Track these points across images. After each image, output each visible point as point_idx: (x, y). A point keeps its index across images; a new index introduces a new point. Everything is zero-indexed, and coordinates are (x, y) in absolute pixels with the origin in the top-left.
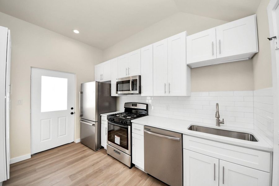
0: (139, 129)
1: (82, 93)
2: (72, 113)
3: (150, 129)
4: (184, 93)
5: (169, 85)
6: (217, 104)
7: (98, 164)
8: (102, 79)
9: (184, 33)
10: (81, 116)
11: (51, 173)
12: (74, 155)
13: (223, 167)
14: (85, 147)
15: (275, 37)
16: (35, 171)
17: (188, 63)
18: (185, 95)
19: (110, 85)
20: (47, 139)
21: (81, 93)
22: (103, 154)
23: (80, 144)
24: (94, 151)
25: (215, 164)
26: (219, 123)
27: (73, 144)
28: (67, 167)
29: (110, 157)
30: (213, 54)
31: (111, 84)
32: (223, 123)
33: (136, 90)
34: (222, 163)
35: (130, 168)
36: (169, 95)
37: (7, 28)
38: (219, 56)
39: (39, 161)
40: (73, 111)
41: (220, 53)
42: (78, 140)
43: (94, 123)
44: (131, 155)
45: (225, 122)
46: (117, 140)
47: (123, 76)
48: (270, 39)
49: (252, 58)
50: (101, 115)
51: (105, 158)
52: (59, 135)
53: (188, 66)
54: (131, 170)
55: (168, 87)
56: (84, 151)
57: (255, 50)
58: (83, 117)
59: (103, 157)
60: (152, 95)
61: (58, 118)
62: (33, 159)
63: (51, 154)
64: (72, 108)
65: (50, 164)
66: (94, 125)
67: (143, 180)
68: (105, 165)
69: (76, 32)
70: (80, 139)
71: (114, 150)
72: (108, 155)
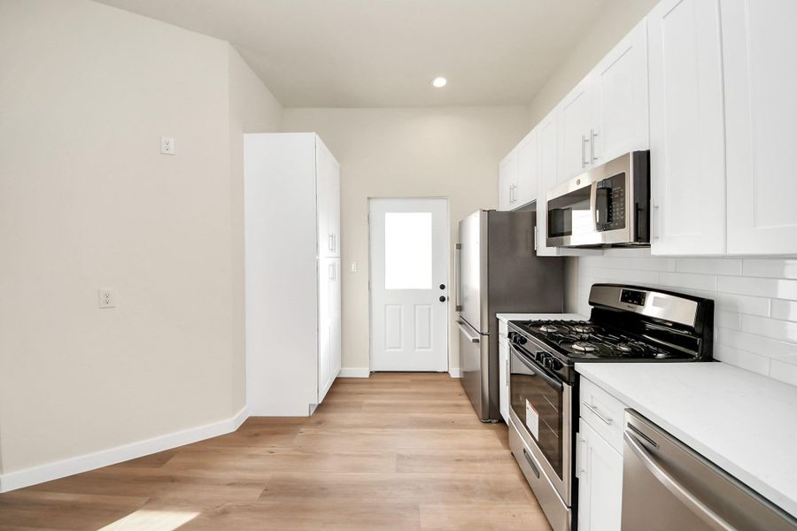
1: (459, 247)
2: (443, 299)
7: (473, 464)
8: (515, 201)
10: (459, 308)
11: (377, 427)
12: (432, 406)
14: (465, 397)
16: (359, 406)
20: (396, 348)
21: (457, 248)
22: (500, 445)
23: (458, 384)
24: (480, 419)
27: (443, 376)
28: (405, 430)
29: (516, 466)
31: (535, 212)
33: (620, 224)
40: (444, 293)
42: (455, 373)
43: (478, 337)
51: (498, 458)
52: (417, 346)
56: (457, 406)
59: (496, 453)
61: (415, 305)
62: (373, 380)
64: (442, 287)
65: (386, 405)
66: (477, 341)
68: (487, 482)
69: (440, 82)
71: (524, 451)
72: (512, 454)
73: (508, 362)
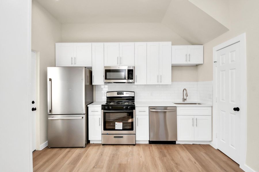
2: (34, 109)
3: (155, 108)
5: (161, 75)
6: (185, 89)
8: (75, 64)
9: (170, 43)
15: (216, 62)
17: (172, 63)
22: (98, 147)
24: (83, 147)
25: (193, 118)
26: (184, 100)
29: (107, 146)
33: (132, 79)
35: (135, 145)
40: (34, 106)
44: (135, 134)
46: (119, 125)
49: (198, 65)
50: (88, 106)
53: (172, 65)
59: (101, 148)
60: (146, 84)
64: (33, 102)
66: (83, 118)
71: (114, 137)
72: (103, 145)
73: (100, 118)
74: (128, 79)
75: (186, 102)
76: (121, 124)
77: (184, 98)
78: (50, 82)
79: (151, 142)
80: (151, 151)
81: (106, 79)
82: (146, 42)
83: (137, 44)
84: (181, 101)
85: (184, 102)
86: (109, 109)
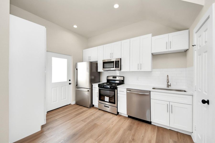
0: (123, 91)
2: (70, 84)
3: (130, 90)
4: (150, 70)
5: (141, 64)
6: (168, 76)
8: (90, 60)
9: (151, 35)
10: (77, 85)
13: (172, 105)
14: (81, 106)
15: (195, 45)
17: (152, 52)
18: (150, 71)
19: (97, 64)
20: (55, 101)
21: (76, 70)
22: (95, 110)
23: (76, 105)
24: (88, 108)
25: (167, 104)
26: (168, 86)
27: (70, 105)
29: (101, 111)
30: (167, 49)
32: (171, 86)
33: (118, 67)
34: (171, 103)
35: (116, 115)
36: (140, 71)
37: (45, 27)
38: (170, 50)
39: (54, 115)
40: (70, 82)
41: (170, 48)
42: (73, 103)
43: (89, 90)
44: (117, 107)
45: (171, 85)
46: (107, 99)
47: (107, 58)
48: (193, 46)
49: (186, 51)
50: (92, 84)
51: (98, 111)
52: (62, 99)
53: (152, 54)
54: (117, 116)
55: (140, 66)
57: (187, 48)
58: (78, 86)
60: (129, 71)
61: (62, 86)
62: (48, 115)
63: (59, 111)
64: (70, 80)
67: (127, 120)
69: (75, 26)
70: (75, 101)
71: (104, 106)
72: (99, 109)
73: (98, 92)
74: (116, 67)
75: (170, 88)
76: (108, 98)
77: (168, 84)
78: (77, 70)
79: (129, 117)
80: (124, 123)
81: (104, 68)
82: (129, 39)
83: (123, 42)
84: (165, 86)
85: (168, 88)
86: (103, 87)
